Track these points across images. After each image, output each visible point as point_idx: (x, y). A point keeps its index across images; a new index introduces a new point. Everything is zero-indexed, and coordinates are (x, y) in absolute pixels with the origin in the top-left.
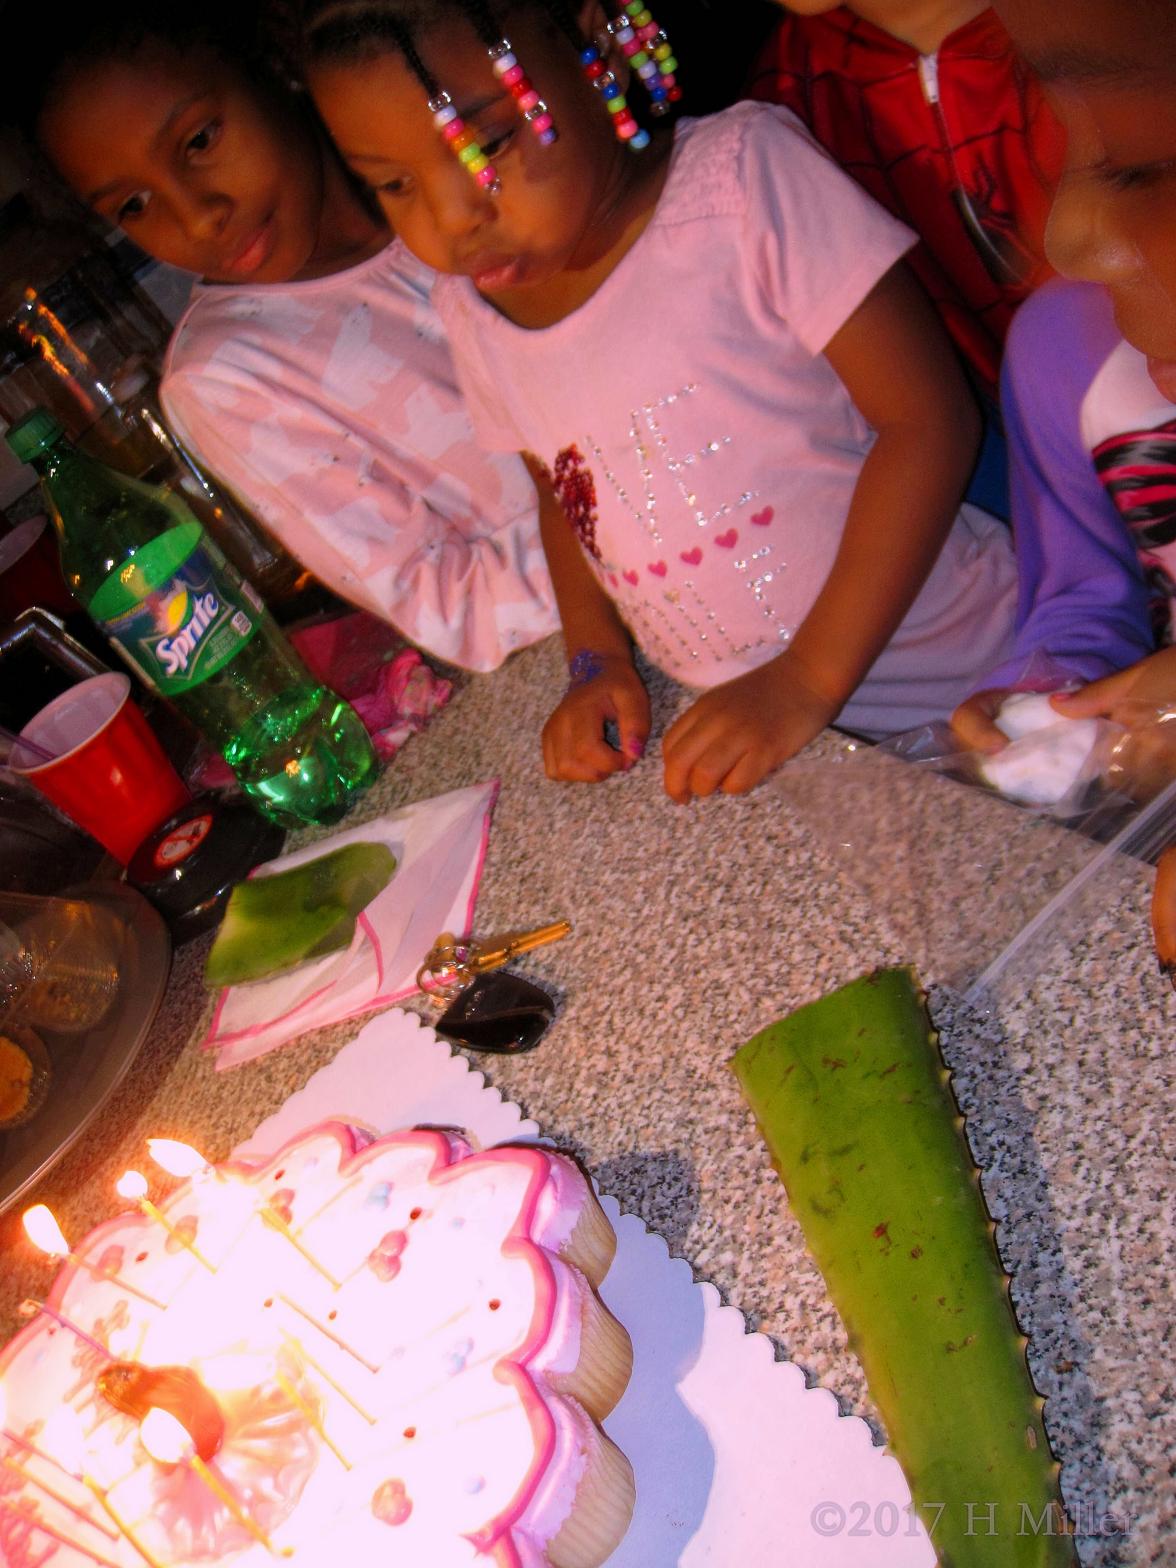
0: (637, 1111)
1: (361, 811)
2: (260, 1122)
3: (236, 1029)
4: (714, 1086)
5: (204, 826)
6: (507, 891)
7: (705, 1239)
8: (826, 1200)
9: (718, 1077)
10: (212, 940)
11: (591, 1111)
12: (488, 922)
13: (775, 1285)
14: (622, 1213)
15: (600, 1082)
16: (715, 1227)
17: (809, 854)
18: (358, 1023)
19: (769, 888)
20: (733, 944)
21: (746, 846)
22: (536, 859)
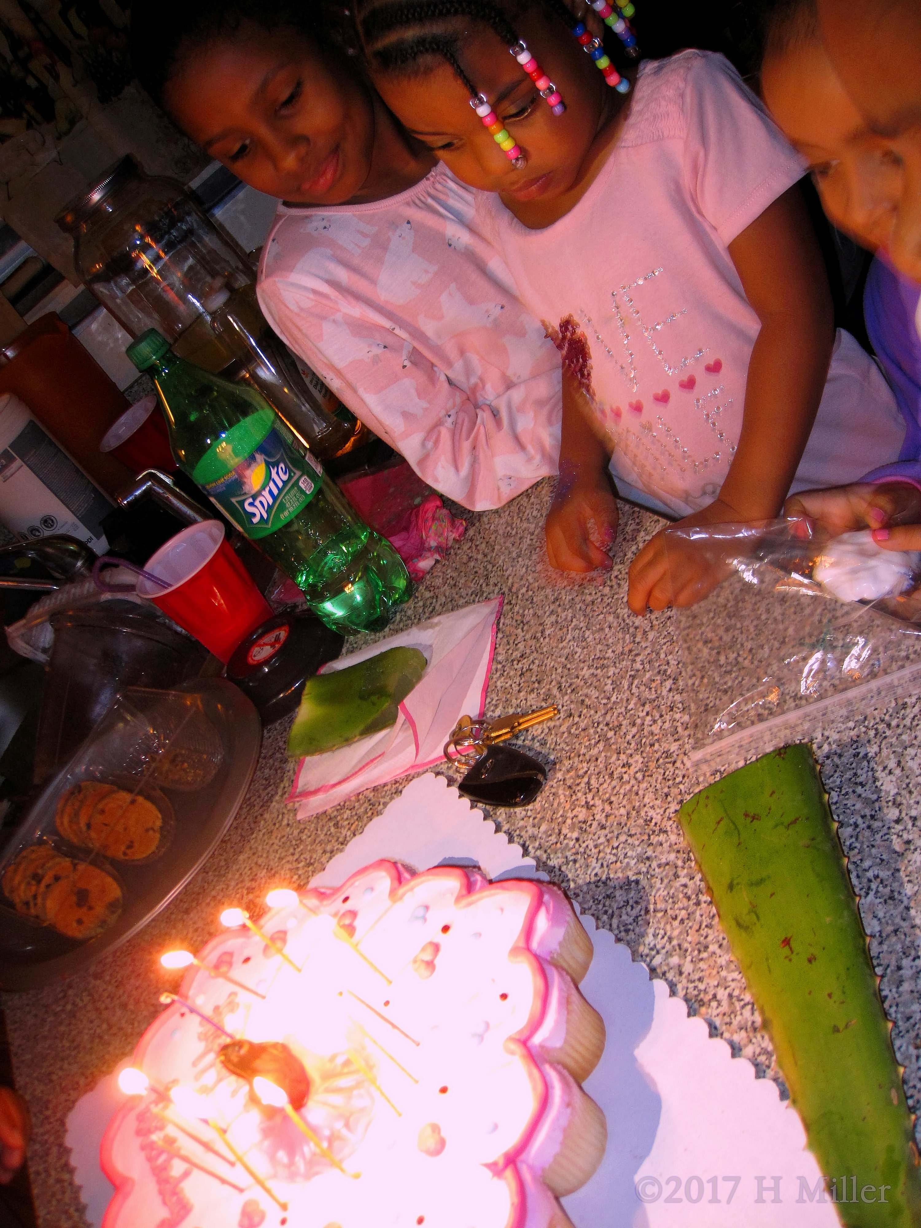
0: (608, 850)
1: (401, 620)
2: (330, 858)
3: (312, 789)
4: (666, 832)
5: (283, 634)
6: (510, 682)
7: (659, 947)
8: (746, 919)
9: (668, 825)
10: (292, 721)
11: (574, 851)
12: (496, 706)
13: (709, 981)
14: (597, 928)
15: (581, 828)
16: (666, 938)
17: (735, 655)
18: (401, 784)
19: (705, 680)
20: (679, 724)
21: (689, 648)
22: (531, 658)
